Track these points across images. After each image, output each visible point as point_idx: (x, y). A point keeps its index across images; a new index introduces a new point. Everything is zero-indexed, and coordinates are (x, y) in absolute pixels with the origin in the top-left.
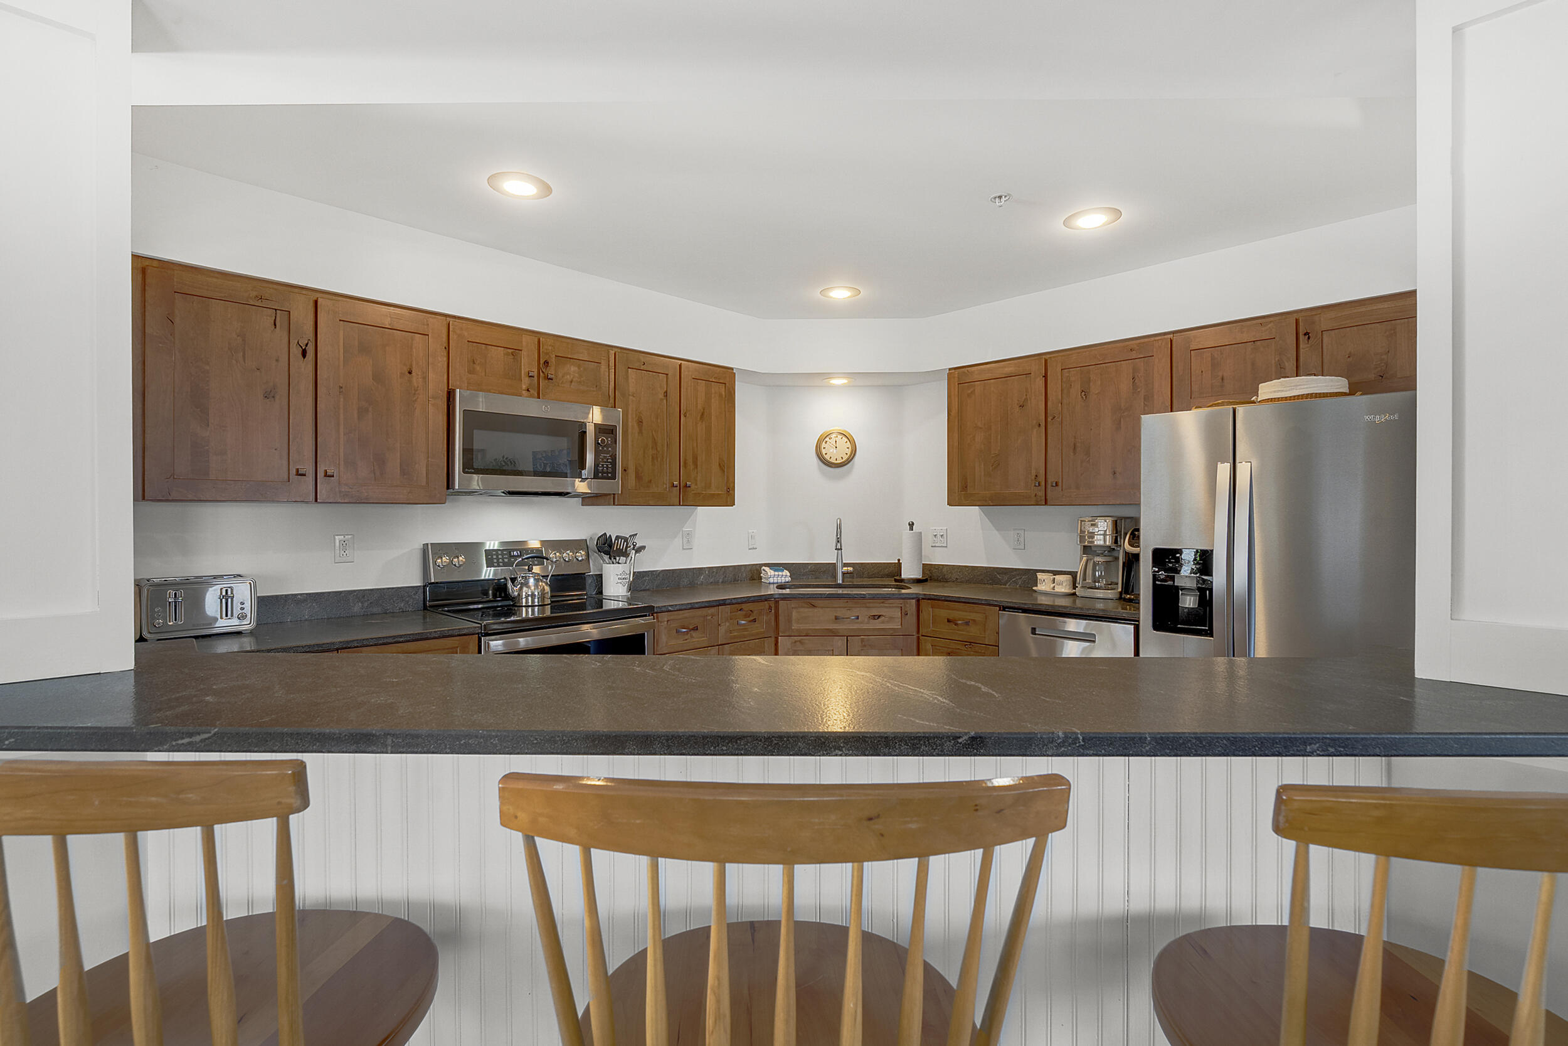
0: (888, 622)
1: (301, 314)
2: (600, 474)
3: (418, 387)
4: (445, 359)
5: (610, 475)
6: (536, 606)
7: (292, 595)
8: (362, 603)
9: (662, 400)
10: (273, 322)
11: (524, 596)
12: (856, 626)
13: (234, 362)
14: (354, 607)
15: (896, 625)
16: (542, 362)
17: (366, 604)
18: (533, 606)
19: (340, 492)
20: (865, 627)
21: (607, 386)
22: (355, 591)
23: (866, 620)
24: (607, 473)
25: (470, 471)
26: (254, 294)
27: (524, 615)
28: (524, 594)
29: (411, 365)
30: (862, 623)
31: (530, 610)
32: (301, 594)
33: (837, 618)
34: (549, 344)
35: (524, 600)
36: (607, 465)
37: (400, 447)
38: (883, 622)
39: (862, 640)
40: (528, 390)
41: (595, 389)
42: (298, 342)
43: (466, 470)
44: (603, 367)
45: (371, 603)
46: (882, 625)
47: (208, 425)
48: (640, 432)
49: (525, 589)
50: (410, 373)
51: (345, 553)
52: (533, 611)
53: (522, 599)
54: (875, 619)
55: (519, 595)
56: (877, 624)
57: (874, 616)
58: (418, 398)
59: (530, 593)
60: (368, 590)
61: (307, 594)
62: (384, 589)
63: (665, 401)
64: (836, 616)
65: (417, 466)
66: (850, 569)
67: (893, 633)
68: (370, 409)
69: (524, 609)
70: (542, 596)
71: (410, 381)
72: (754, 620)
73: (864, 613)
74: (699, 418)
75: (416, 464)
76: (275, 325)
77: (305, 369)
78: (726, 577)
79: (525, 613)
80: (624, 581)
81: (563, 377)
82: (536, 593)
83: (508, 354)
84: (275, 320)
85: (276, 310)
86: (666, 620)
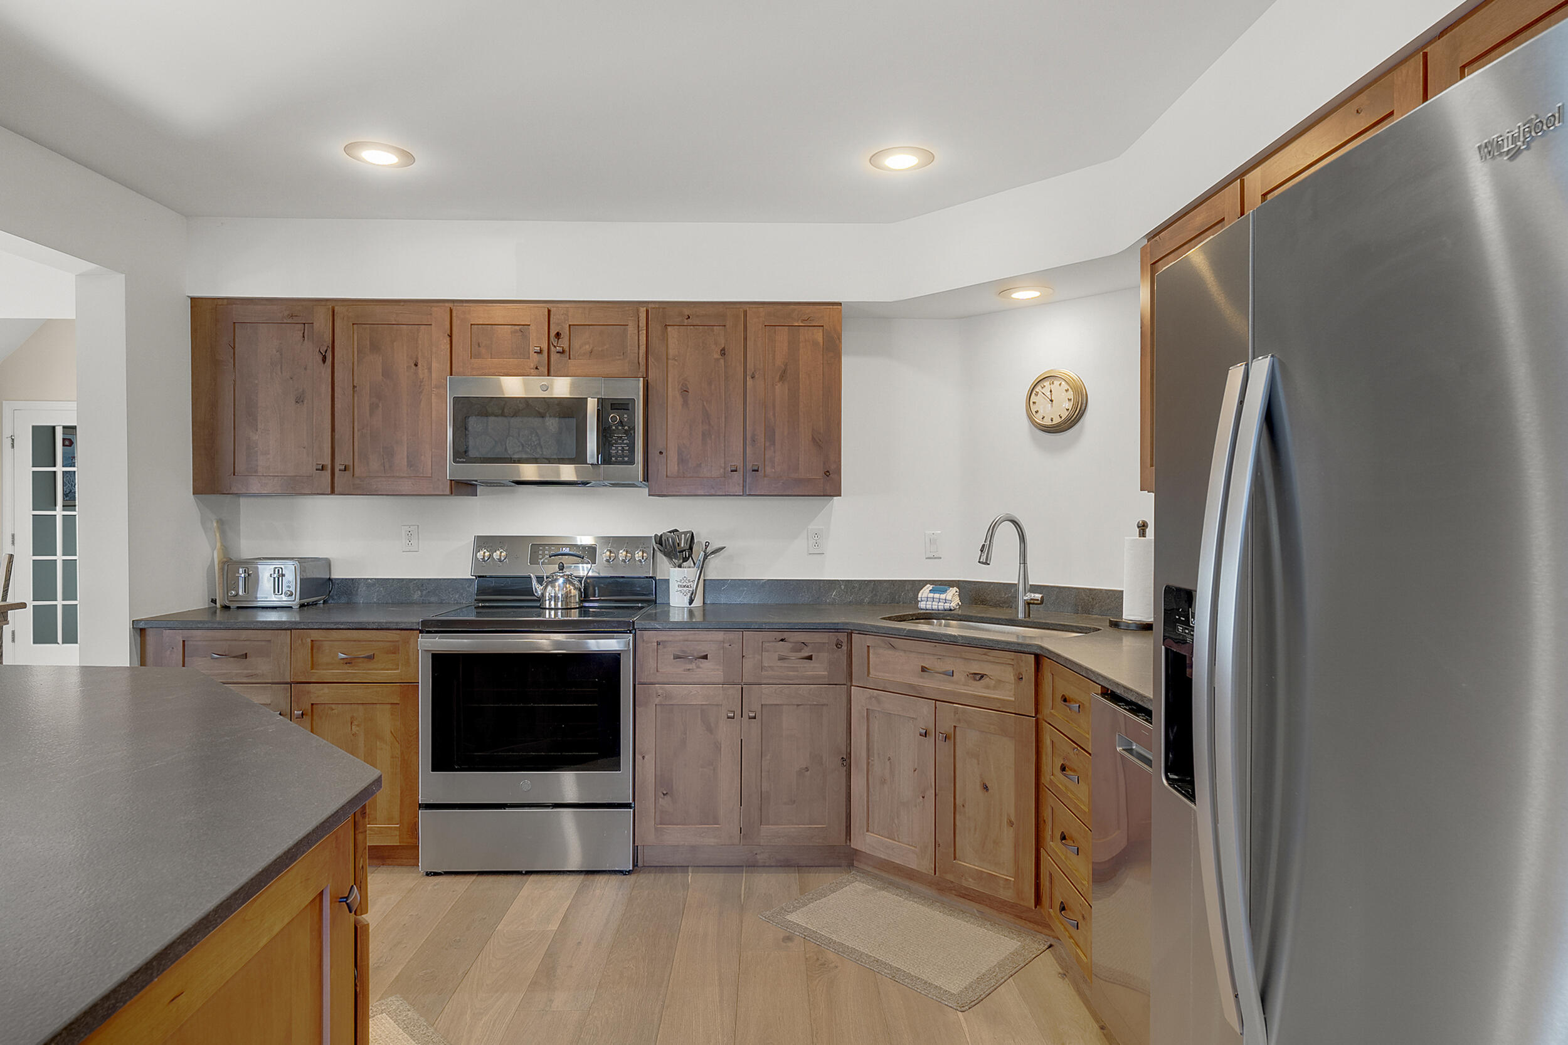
0: (995, 688)
1: (321, 322)
2: (613, 459)
3: (423, 378)
4: (449, 346)
5: (626, 459)
6: (559, 609)
7: (364, 579)
8: (421, 591)
9: (717, 360)
10: (302, 335)
11: (547, 598)
12: (949, 687)
13: (274, 374)
14: (414, 594)
15: (1006, 694)
16: (553, 334)
17: (424, 592)
18: (556, 609)
19: (354, 485)
20: (962, 690)
21: (637, 351)
22: (415, 579)
23: (963, 679)
24: (623, 456)
25: (460, 460)
26: (286, 313)
27: (547, 616)
28: (547, 594)
29: (417, 358)
30: (957, 683)
31: (553, 612)
32: (371, 579)
33: (924, 669)
34: (562, 312)
35: (547, 602)
36: (623, 447)
37: (407, 440)
38: (987, 687)
39: (956, 711)
40: (537, 368)
41: (622, 357)
42: (319, 350)
43: (457, 459)
44: (631, 329)
45: (429, 592)
46: (987, 691)
47: (257, 430)
48: (685, 403)
49: (549, 588)
50: (416, 365)
51: (410, 543)
52: (556, 615)
53: (546, 600)
54: (975, 680)
55: (542, 594)
56: (977, 689)
57: (975, 674)
58: (423, 390)
59: (553, 595)
60: (427, 579)
61: (375, 579)
62: (440, 579)
63: (722, 361)
64: (922, 667)
65: (423, 457)
66: (1038, 596)
67: (1000, 708)
68: (380, 405)
69: (547, 611)
70: (567, 597)
71: (416, 373)
72: (810, 658)
73: (961, 667)
74: (777, 378)
75: (422, 455)
76: (304, 337)
77: (325, 373)
78: (876, 595)
79: (549, 615)
80: (685, 589)
81: (580, 348)
82: (560, 595)
83: (516, 332)
84: (304, 333)
85: (304, 324)
86: (655, 640)
